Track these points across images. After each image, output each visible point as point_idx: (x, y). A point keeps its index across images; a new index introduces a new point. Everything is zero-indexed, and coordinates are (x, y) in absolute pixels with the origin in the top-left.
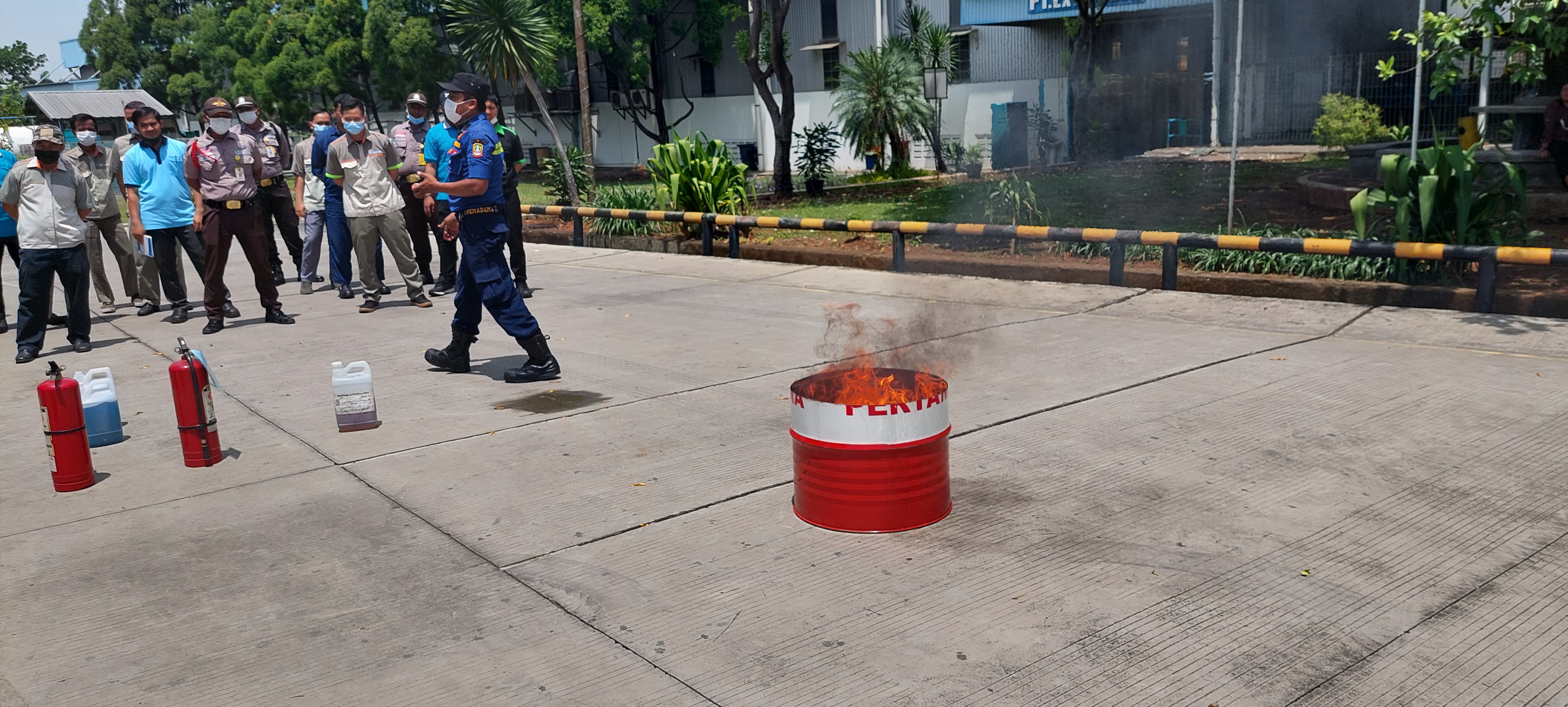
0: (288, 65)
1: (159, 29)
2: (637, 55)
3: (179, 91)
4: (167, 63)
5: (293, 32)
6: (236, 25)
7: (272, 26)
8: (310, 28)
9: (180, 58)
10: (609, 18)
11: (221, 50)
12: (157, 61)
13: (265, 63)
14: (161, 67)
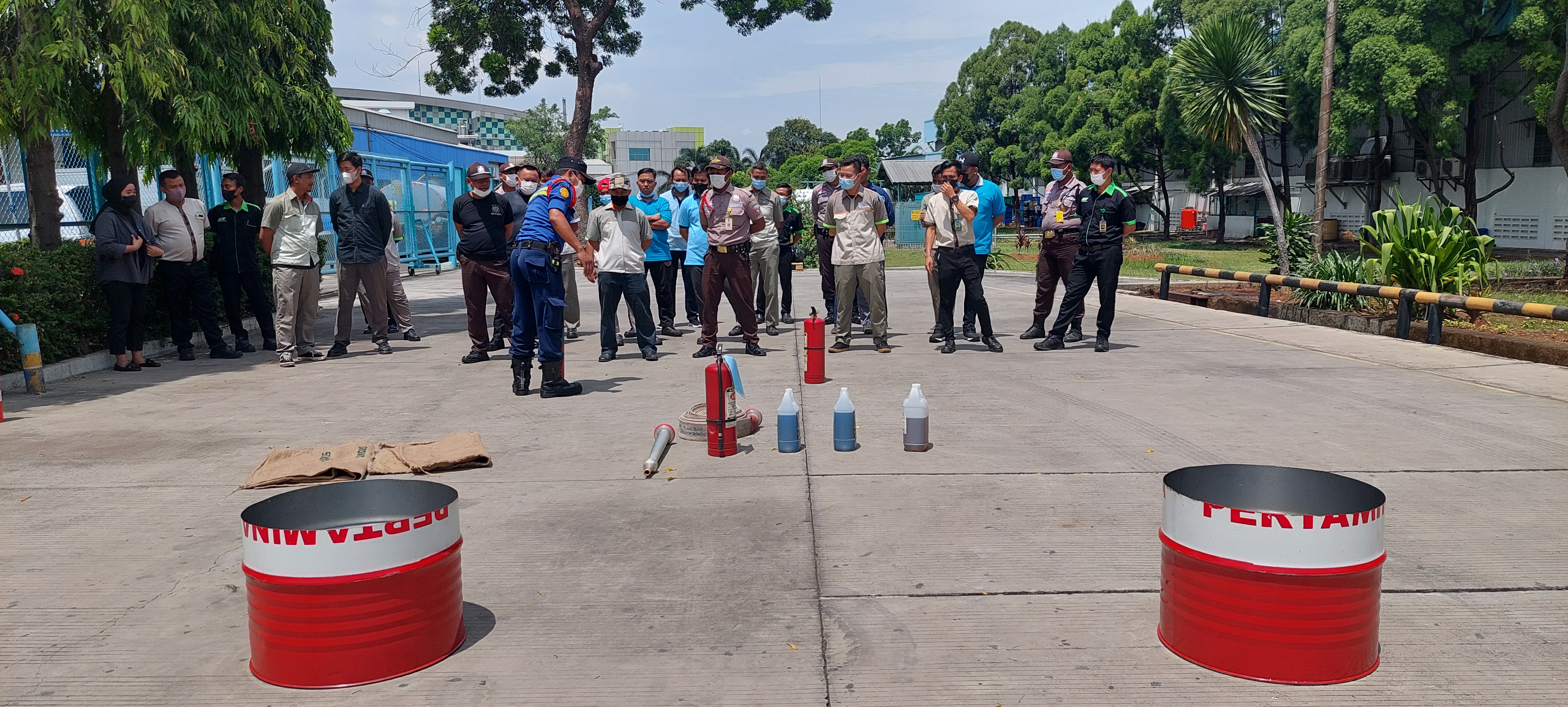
0: (1088, 136)
1: (995, 106)
2: (1447, 120)
3: (1000, 161)
4: (996, 137)
5: (1097, 107)
6: (1051, 103)
7: (1081, 102)
8: (1113, 103)
9: (1007, 132)
10: (1419, 80)
11: (1038, 125)
12: (989, 135)
13: (1070, 135)
14: (991, 140)
